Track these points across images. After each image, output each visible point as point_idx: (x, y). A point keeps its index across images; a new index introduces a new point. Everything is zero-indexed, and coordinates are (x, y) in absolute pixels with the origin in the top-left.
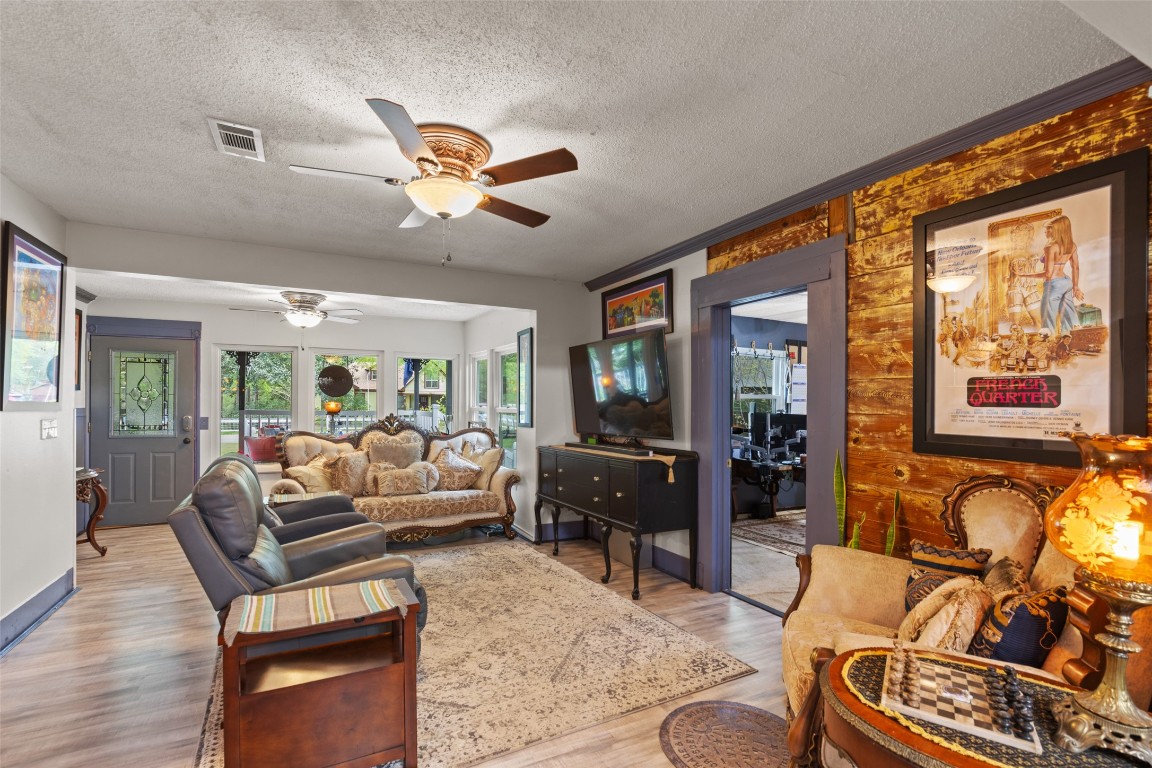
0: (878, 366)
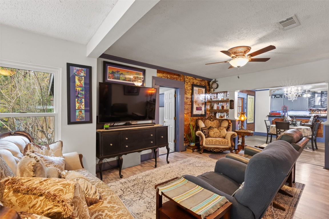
0: (187, 104)
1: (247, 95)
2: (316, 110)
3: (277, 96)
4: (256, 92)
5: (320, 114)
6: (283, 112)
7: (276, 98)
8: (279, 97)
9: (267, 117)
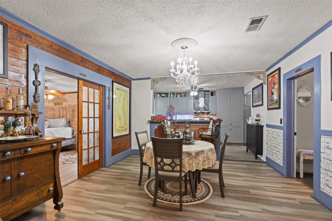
1: (113, 82)
2: (199, 113)
3: (163, 95)
4: (133, 82)
5: (204, 117)
6: (170, 116)
7: (161, 97)
8: (165, 97)
9: (147, 123)
